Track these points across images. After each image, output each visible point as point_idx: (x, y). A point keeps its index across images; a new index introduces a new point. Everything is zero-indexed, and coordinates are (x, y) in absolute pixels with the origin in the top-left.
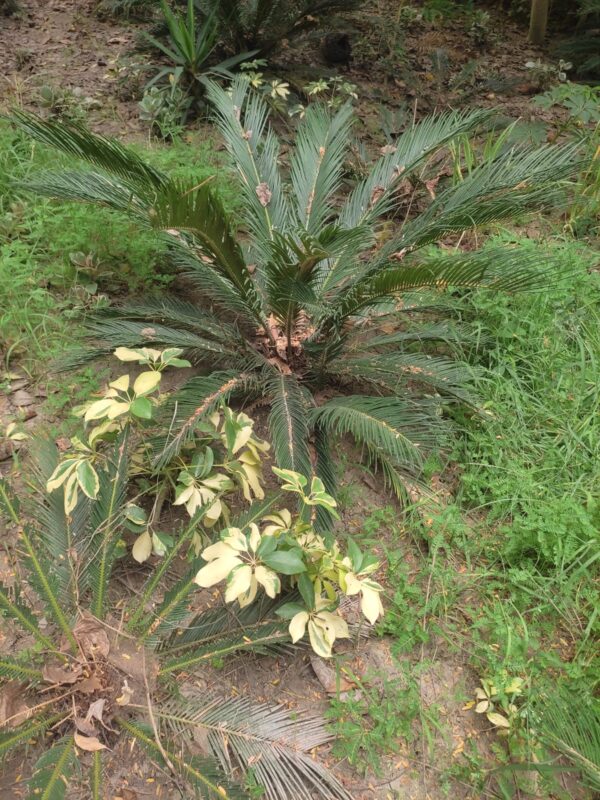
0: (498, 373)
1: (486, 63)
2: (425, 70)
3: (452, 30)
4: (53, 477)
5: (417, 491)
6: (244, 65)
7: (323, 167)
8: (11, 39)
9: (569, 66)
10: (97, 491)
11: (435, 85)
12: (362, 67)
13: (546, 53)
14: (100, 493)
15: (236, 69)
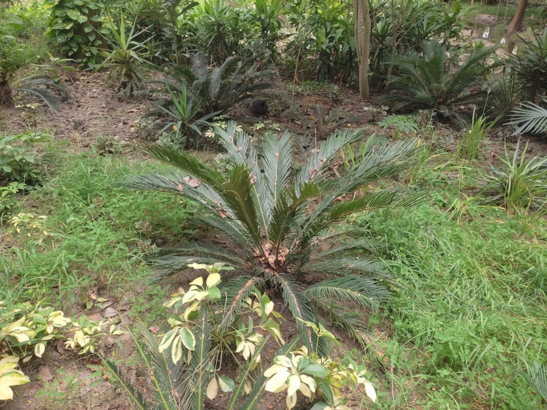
0: (398, 263)
1: (341, 110)
2: (310, 115)
3: (319, 95)
4: (162, 342)
5: (368, 338)
6: (215, 118)
7: (280, 163)
8: (67, 113)
9: (387, 108)
10: (194, 345)
11: (319, 121)
12: (275, 116)
13: (371, 103)
14: (196, 347)
15: (210, 120)
